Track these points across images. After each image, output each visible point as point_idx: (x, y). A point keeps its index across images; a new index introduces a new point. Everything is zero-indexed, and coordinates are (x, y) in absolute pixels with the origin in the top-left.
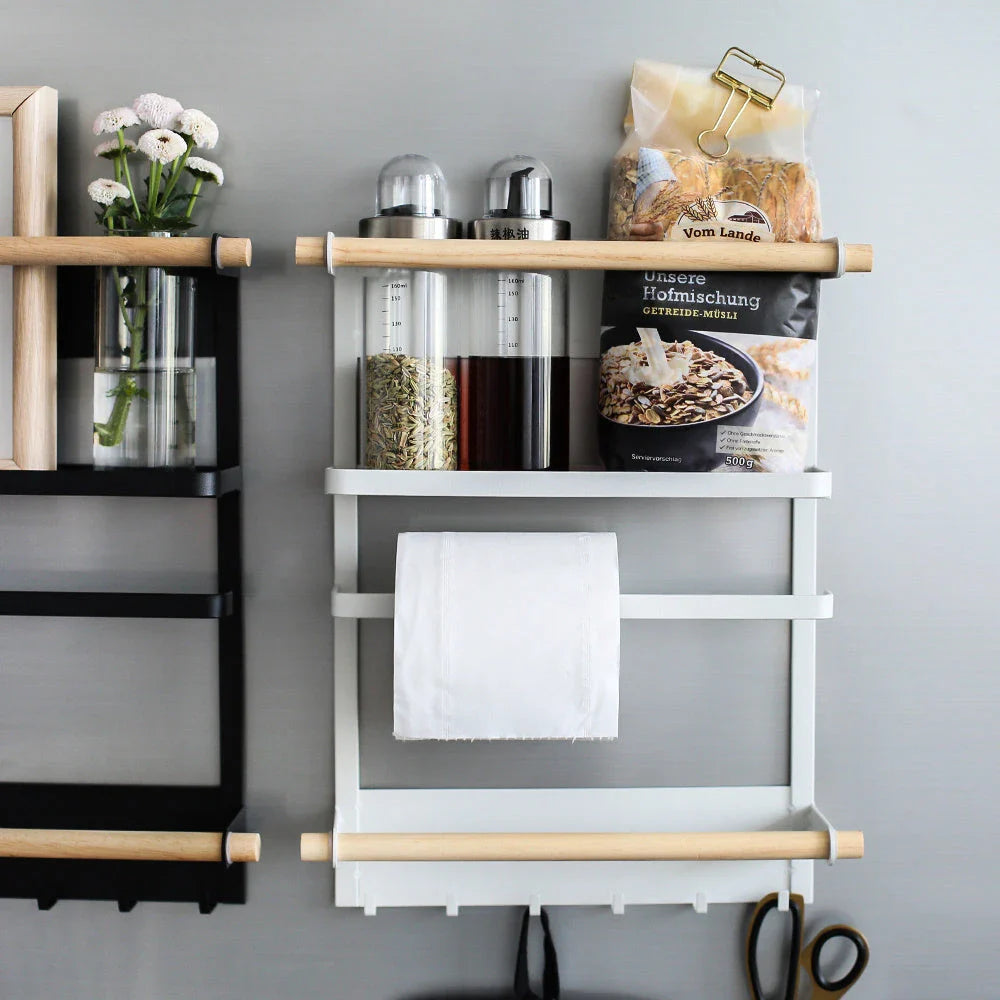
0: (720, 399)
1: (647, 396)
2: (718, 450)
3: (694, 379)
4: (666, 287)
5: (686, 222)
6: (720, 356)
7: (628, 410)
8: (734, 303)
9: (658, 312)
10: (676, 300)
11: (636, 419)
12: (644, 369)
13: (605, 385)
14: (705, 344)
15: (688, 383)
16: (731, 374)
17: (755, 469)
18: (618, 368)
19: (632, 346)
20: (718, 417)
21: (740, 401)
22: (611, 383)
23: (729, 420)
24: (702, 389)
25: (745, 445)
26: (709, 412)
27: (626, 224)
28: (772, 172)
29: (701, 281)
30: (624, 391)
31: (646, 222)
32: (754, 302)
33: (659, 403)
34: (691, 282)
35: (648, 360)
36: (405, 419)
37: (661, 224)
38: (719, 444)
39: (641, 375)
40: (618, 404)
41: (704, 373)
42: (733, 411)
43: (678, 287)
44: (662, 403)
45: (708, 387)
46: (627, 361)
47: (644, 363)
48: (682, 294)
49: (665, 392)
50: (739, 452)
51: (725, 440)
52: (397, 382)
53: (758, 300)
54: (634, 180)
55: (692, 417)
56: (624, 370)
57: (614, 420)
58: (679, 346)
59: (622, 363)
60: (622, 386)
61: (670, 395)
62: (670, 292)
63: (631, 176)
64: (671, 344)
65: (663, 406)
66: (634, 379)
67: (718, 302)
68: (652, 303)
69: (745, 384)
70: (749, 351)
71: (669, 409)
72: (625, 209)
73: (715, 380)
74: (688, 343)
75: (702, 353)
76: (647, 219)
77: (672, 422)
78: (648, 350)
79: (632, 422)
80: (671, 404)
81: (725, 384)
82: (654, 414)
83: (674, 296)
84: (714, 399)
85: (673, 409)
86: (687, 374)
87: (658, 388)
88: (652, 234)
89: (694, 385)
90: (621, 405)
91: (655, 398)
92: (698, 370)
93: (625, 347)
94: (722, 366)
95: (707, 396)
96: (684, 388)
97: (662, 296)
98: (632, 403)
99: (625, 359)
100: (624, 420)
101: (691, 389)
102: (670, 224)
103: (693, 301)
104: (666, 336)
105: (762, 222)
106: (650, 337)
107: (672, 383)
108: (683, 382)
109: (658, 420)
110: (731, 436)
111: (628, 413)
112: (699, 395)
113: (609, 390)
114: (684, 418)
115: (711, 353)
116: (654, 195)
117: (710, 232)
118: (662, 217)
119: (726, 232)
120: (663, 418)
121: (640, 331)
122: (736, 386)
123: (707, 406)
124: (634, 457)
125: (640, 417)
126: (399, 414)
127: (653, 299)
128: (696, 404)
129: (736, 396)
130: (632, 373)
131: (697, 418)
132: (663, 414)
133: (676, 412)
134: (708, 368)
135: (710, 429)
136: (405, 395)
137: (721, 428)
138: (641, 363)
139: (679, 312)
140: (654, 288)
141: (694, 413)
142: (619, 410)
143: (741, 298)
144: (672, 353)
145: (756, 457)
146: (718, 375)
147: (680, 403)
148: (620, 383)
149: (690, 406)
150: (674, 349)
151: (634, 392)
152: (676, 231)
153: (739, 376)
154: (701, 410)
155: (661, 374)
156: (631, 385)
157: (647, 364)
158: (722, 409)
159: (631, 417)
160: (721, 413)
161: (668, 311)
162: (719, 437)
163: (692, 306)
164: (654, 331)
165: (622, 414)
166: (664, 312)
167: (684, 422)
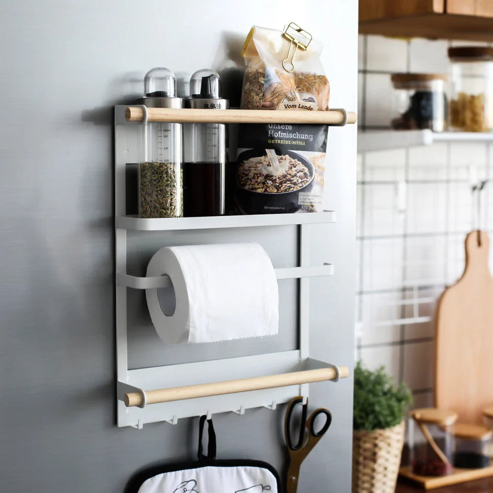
0: (300, 181)
1: (270, 180)
2: (299, 203)
3: (290, 172)
4: (277, 131)
5: (286, 102)
6: (299, 161)
7: (262, 186)
8: (303, 138)
9: (275, 142)
10: (282, 136)
11: (266, 190)
12: (269, 167)
13: (248, 175)
14: (294, 156)
15: (288, 174)
16: (303, 169)
17: (311, 211)
18: (256, 167)
19: (263, 158)
20: (299, 189)
21: (307, 181)
22: (251, 174)
23: (303, 190)
24: (293, 176)
25: (308, 201)
26: (296, 186)
27: (260, 102)
28: (315, 79)
29: (290, 128)
30: (260, 178)
31: (269, 101)
32: (311, 137)
33: (276, 183)
34: (286, 128)
35: (271, 164)
36: (169, 193)
37: (275, 102)
38: (299, 201)
39: (268, 171)
40: (256, 184)
41: (294, 169)
42: (304, 186)
43: (284, 131)
44: (277, 183)
45: (295, 175)
46: (261, 164)
47: (269, 165)
48: (284, 134)
49: (279, 178)
50: (306, 204)
51: (302, 199)
52: (165, 176)
53: (312, 136)
54: (263, 82)
55: (289, 189)
56: (259, 168)
57: (254, 191)
58: (284, 157)
59: (258, 165)
60: (258, 175)
61: (281, 179)
62: (279, 133)
63: (261, 80)
64: (281, 157)
65: (278, 184)
66: (265, 172)
67: (297, 137)
68: (273, 138)
69: (308, 174)
70: (310, 159)
71: (280, 186)
72: (258, 95)
73: (298, 172)
74: (287, 156)
75: (293, 160)
76: (270, 100)
77: (282, 192)
78: (271, 159)
79: (264, 192)
80: (281, 183)
81: (301, 174)
82: (274, 188)
83: (281, 134)
84: (298, 181)
85: (282, 186)
86: (287, 170)
87: (276, 177)
88: (272, 107)
89: (290, 175)
90: (258, 184)
91: (274, 181)
92: (291, 168)
93: (260, 158)
94: (301, 166)
95: (295, 180)
96: (286, 176)
97: (276, 135)
98: (264, 183)
99: (260, 163)
100: (260, 191)
101: (289, 177)
102: (279, 102)
103: (288, 137)
104: (279, 153)
105: (314, 102)
106: (271, 153)
107: (281, 174)
108: (285, 173)
109: (276, 191)
110: (304, 197)
111: (262, 188)
112: (292, 179)
113: (250, 177)
114: (286, 189)
115: (296, 160)
116: (273, 89)
117: (294, 106)
118: (276, 99)
119: (301, 106)
120: (278, 190)
121: (267, 151)
122: (305, 174)
123: (295, 184)
124: (266, 208)
125: (268, 189)
126: (167, 191)
127: (273, 136)
128: (291, 183)
129: (306, 179)
130: (263, 169)
131: (291, 190)
132: (278, 188)
133: (283, 187)
134: (295, 167)
135: (296, 194)
136: (169, 182)
137: (300, 194)
138: (268, 165)
139: (283, 142)
140: (273, 131)
141: (290, 187)
142: (256, 186)
143: (306, 135)
144: (281, 160)
145: (312, 206)
146: (299, 170)
147: (285, 183)
148: (257, 174)
149: (288, 184)
150: (282, 159)
151: (265, 178)
152: (282, 105)
153: (306, 170)
154: (293, 186)
155: (277, 170)
156: (263, 175)
157: (270, 166)
158: (301, 185)
159: (264, 189)
160: (300, 187)
161: (279, 142)
162: (300, 198)
163: (287, 139)
164: (273, 151)
165: (259, 188)
166: (277, 142)
167: (286, 191)
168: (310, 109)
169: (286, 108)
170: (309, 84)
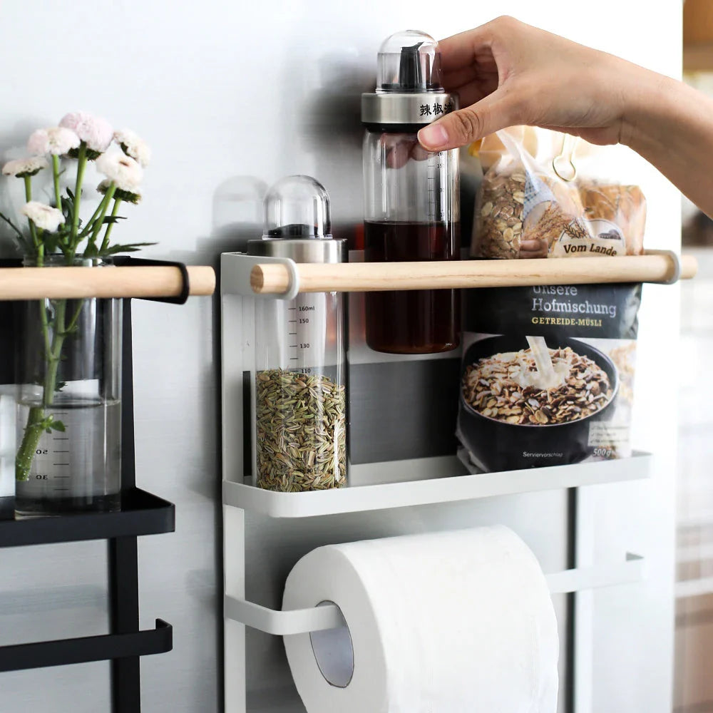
0: (592, 398)
1: (536, 398)
2: (590, 444)
3: (573, 382)
4: (549, 299)
5: (566, 239)
6: (592, 359)
7: (519, 411)
8: (599, 312)
9: (545, 321)
10: (558, 310)
11: (526, 420)
12: (533, 373)
13: (488, 388)
14: (581, 350)
15: (569, 386)
16: (599, 375)
17: (611, 457)
18: (507, 372)
19: (522, 352)
20: (590, 414)
21: (605, 399)
22: (496, 388)
23: (597, 417)
24: (579, 391)
25: (607, 438)
26: (584, 410)
27: (515, 241)
28: (621, 193)
29: (574, 292)
30: (514, 394)
31: (534, 239)
32: (612, 310)
33: (546, 404)
34: (567, 294)
35: (537, 366)
36: (313, 438)
37: (546, 240)
38: (590, 440)
39: (531, 379)
40: (507, 406)
41: (580, 376)
42: (600, 408)
43: (562, 299)
44: (549, 404)
45: (584, 388)
46: (516, 367)
47: (533, 368)
48: (562, 305)
49: (552, 394)
50: (602, 444)
51: (595, 436)
52: (303, 402)
53: (615, 308)
54: (521, 201)
55: (572, 415)
56: (512, 375)
57: (502, 421)
58: (562, 352)
59: (511, 369)
60: (511, 389)
61: (556, 397)
62: (553, 303)
63: (518, 197)
64: (556, 351)
65: (549, 407)
66: (524, 383)
67: (588, 312)
68: (540, 314)
69: (607, 383)
70: (610, 354)
71: (555, 410)
72: (511, 227)
73: (588, 382)
74: (568, 349)
75: (579, 358)
76: (535, 235)
77: (557, 422)
78: (536, 356)
79: (523, 423)
80: (556, 405)
81: (594, 385)
82: (542, 415)
83: (556, 306)
84: (588, 398)
85: (558, 410)
86: (568, 377)
87: (546, 391)
88: (538, 252)
89: (573, 387)
90: (510, 407)
91: (543, 401)
92: (575, 374)
93: (514, 354)
94: (593, 369)
95: (582, 397)
96: (566, 390)
97: (548, 307)
98: (522, 405)
99: (514, 365)
100: (514, 421)
101: (571, 391)
102: (553, 240)
103: (570, 311)
104: (552, 343)
105: (619, 238)
106: (537, 344)
107: (556, 386)
108: (565, 384)
109: (546, 420)
110: (600, 431)
111: (519, 415)
112: (577, 395)
113: (493, 392)
114: (566, 417)
115: (585, 357)
116: (540, 214)
117: (583, 248)
118: (547, 235)
119: (595, 248)
120: (550, 418)
121: (529, 339)
122: (602, 384)
123: (583, 405)
124: (526, 454)
125: (530, 417)
126: (306, 434)
127: (541, 309)
128: (575, 404)
129: (602, 395)
130: (521, 377)
131: (576, 417)
132: (550, 414)
133: (560, 412)
134: (583, 371)
135: (583, 426)
136: (312, 416)
137: (593, 424)
138: (531, 369)
139: (561, 321)
140: (541, 300)
141: (573, 412)
142: (507, 411)
143: (603, 307)
144: (557, 359)
145: (613, 448)
146: (590, 377)
147: (564, 404)
148: (509, 387)
149: (570, 406)
150: (558, 355)
151: (524, 395)
152: (558, 247)
153: (604, 377)
154: (578, 409)
155: (548, 378)
156: (521, 389)
157: (536, 370)
158: (593, 407)
159: (522, 418)
160: (592, 411)
161: (553, 320)
162: (591, 432)
163: (570, 316)
164: (541, 339)
165: (512, 415)
166: (550, 321)
167: (565, 421)
168: (611, 253)
169: (567, 252)
170: (610, 203)
